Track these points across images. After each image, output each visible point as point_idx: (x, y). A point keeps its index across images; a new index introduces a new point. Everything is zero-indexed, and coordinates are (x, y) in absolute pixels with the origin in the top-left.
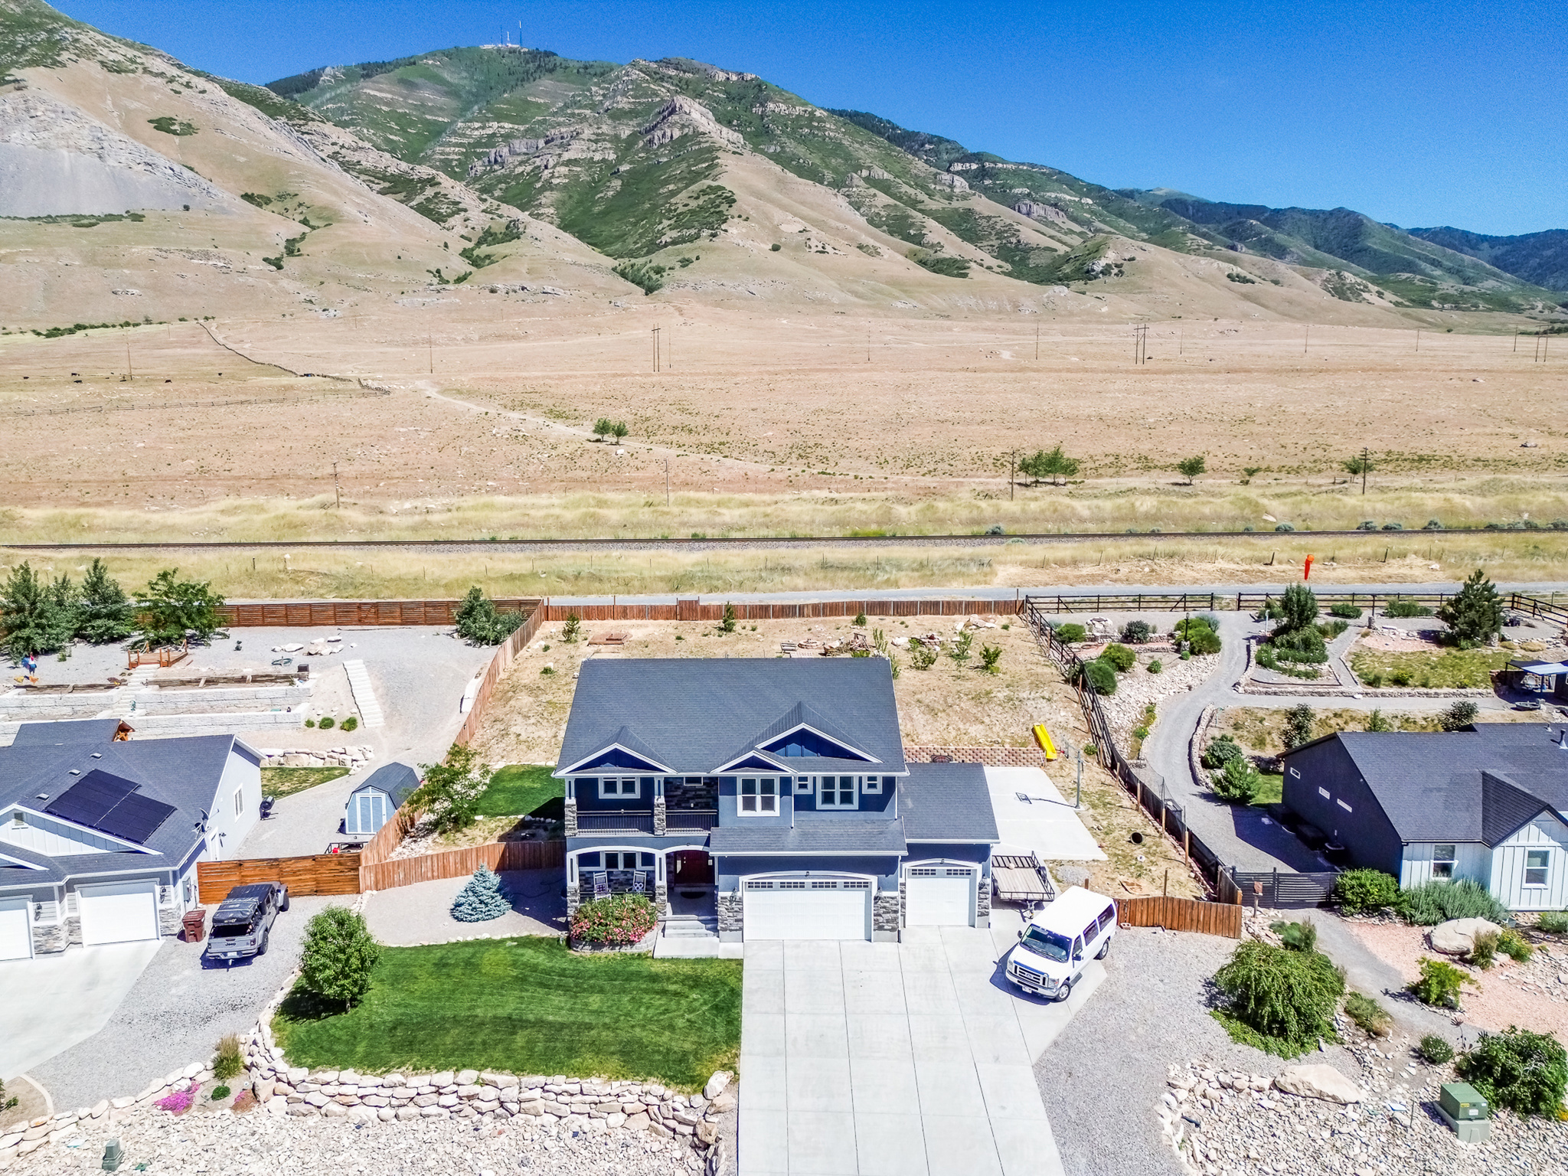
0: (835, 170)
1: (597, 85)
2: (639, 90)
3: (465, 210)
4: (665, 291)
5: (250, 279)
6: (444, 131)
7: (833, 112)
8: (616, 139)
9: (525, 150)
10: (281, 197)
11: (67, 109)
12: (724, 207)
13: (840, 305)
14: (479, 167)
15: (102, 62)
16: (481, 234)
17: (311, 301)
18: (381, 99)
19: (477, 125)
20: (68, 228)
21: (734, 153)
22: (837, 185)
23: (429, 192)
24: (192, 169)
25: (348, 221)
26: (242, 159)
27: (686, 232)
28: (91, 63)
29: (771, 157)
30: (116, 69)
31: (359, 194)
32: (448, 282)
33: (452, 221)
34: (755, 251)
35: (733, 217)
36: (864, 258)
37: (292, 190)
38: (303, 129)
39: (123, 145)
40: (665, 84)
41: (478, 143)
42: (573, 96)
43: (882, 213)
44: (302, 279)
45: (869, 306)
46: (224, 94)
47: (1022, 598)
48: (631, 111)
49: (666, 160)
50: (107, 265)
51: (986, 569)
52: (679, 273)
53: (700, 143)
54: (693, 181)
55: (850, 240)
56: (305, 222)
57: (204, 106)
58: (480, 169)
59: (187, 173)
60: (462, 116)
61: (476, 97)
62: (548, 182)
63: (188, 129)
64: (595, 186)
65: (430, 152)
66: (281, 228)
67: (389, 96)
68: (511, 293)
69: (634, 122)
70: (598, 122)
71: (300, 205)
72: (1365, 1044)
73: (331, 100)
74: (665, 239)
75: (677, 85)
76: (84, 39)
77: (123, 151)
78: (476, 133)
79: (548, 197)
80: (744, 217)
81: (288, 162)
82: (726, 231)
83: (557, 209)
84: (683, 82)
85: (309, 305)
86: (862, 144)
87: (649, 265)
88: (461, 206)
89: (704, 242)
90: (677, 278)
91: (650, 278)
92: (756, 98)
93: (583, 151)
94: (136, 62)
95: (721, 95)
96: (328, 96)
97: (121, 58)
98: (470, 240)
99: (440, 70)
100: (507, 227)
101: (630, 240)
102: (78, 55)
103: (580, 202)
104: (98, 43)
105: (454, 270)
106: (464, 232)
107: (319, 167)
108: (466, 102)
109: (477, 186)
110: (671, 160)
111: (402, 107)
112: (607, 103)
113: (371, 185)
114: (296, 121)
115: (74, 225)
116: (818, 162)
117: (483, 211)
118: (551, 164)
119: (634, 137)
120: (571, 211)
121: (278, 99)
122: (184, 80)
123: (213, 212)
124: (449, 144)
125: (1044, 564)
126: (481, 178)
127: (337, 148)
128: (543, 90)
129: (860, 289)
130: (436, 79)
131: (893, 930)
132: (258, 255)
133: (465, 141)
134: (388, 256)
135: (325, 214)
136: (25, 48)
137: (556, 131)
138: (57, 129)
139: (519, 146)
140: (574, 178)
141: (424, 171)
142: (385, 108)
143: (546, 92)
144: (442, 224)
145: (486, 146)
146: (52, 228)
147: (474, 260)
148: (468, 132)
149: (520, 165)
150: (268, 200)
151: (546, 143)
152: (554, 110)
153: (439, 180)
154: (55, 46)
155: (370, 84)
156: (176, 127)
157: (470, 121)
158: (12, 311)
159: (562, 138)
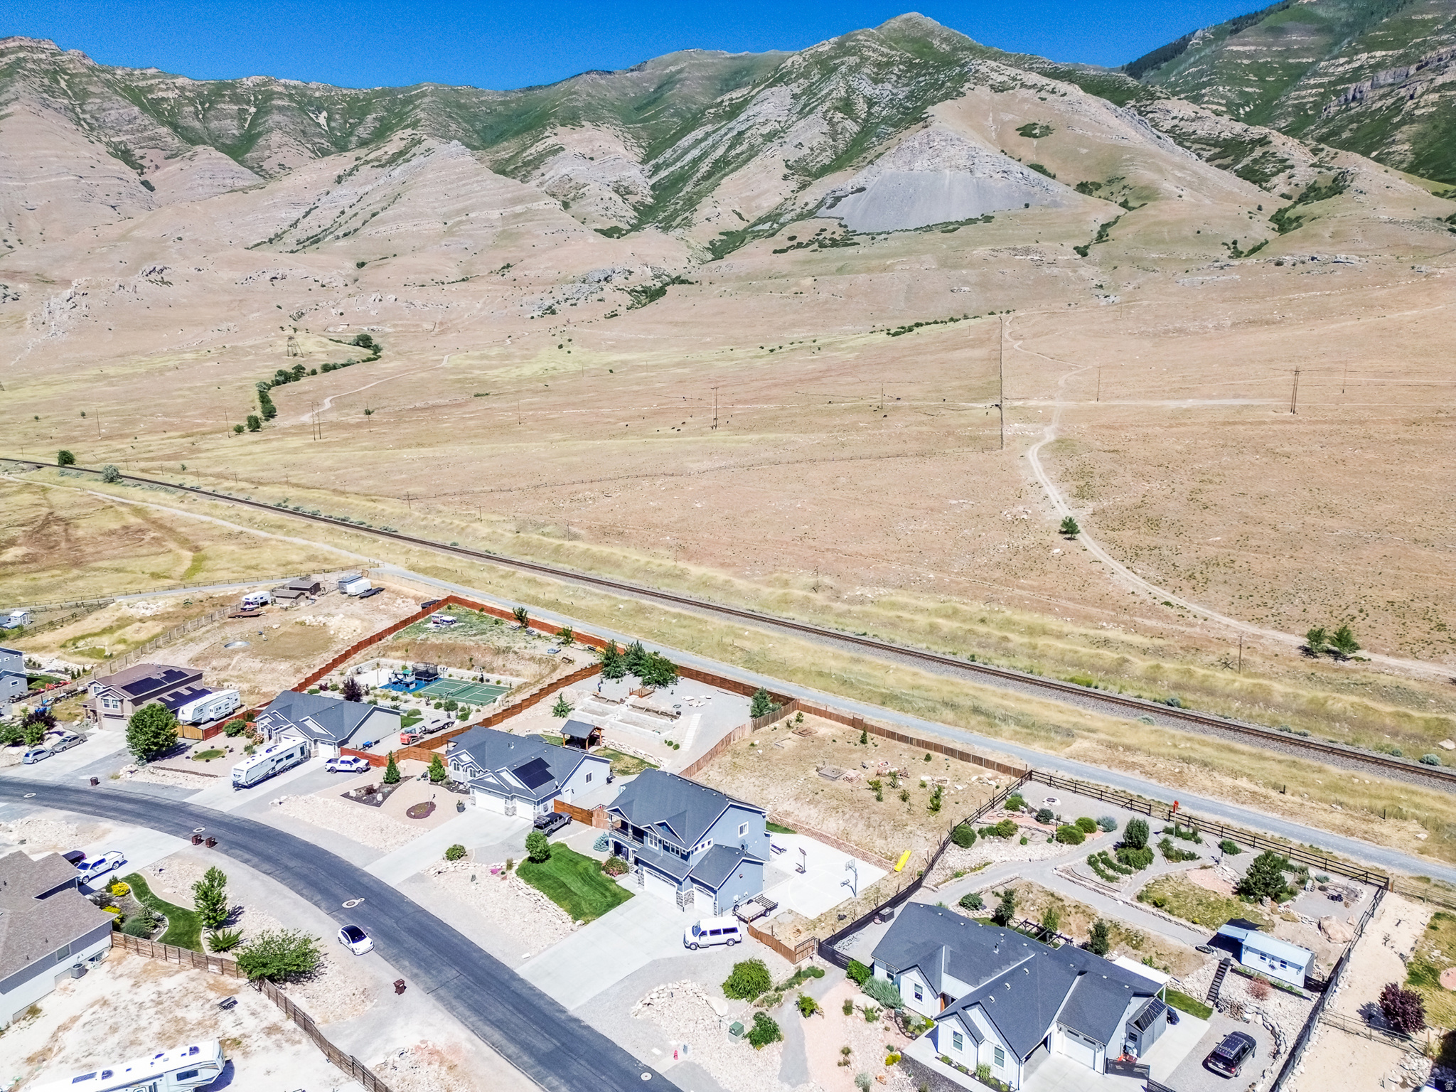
3: (1292, 167)
5: (1056, 271)
6: (1305, 73)
9: (1391, 81)
10: (1110, 182)
11: (955, 137)
14: (1334, 106)
15: (991, 86)
16: (1304, 191)
17: (1100, 288)
18: (1244, 52)
19: (1342, 60)
20: (938, 234)
23: (1258, 152)
25: (1163, 199)
26: (1084, 151)
28: (983, 88)
30: (999, 89)
31: (1184, 167)
32: (1241, 254)
33: (1275, 180)
37: (1120, 174)
38: (1149, 109)
39: (989, 159)
41: (1342, 80)
44: (1100, 265)
46: (1081, 93)
50: (955, 267)
56: (1124, 205)
57: (1063, 108)
58: (1333, 110)
59: (1034, 175)
60: (1328, 53)
61: (1350, 27)
62: (1410, 114)
63: (1047, 130)
65: (1283, 100)
66: (1099, 211)
67: (1253, 48)
68: (1297, 266)
71: (1125, 187)
73: (1194, 64)
76: (983, 68)
77: (988, 163)
78: (1341, 69)
79: (1407, 131)
81: (1124, 148)
83: (1414, 144)
85: (1097, 291)
88: (1288, 163)
94: (1016, 80)
96: (1192, 60)
97: (1006, 78)
98: (1289, 198)
99: (1316, 7)
100: (1335, 180)
102: (975, 83)
103: (1446, 131)
104: (992, 69)
105: (1254, 239)
106: (1285, 190)
107: (1151, 145)
108: (1338, 36)
109: (1318, 134)
111: (1265, 56)
113: (1202, 152)
114: (1144, 103)
115: (943, 232)
117: (1312, 165)
118: (1419, 91)
120: (1431, 144)
121: (1131, 82)
122: (1049, 88)
123: (1047, 207)
124: (1306, 87)
126: (1333, 118)
127: (1176, 122)
130: (1306, 18)
132: (1069, 246)
133: (1326, 80)
134: (1188, 232)
135: (1145, 193)
136: (943, 83)
137: (1434, 54)
138: (945, 155)
139: (1385, 77)
140: (1445, 105)
141: (1257, 131)
142: (1246, 62)
143: (1438, 6)
144: (1264, 185)
145: (1350, 81)
146: (927, 236)
147: (1283, 223)
148: (1331, 70)
149: (1380, 99)
150: (1098, 186)
151: (1418, 69)
152: (1440, 27)
153: (1271, 138)
154: (963, 78)
155: (1235, 40)
156: (1037, 131)
157: (1336, 57)
158: (882, 311)
159: (1440, 60)
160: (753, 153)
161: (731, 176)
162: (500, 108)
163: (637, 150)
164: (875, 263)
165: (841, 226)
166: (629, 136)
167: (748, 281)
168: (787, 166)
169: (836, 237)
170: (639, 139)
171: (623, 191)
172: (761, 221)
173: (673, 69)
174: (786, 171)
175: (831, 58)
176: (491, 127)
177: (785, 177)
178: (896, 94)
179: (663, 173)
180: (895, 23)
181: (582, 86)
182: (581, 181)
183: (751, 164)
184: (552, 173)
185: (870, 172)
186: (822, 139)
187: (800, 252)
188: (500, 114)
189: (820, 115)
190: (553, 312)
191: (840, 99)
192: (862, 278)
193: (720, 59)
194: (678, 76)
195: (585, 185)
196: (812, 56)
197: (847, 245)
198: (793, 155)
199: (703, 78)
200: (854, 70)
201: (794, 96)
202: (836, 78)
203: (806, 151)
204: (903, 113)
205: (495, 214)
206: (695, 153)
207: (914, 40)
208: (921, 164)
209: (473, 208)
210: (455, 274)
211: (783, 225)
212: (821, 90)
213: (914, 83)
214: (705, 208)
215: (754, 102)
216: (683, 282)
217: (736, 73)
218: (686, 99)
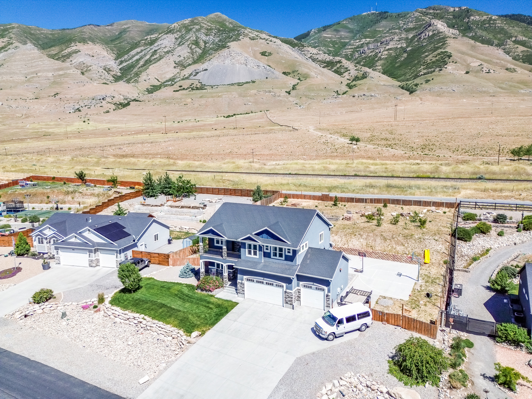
0: (499, 40)
1: (402, 20)
2: (418, 20)
3: (349, 70)
4: (418, 92)
5: (281, 98)
6: (347, 45)
7: (500, 16)
8: (407, 38)
9: (373, 47)
10: (293, 72)
11: (239, 52)
12: (446, 59)
13: (494, 93)
14: (357, 55)
15: (249, 38)
16: (354, 78)
17: (297, 104)
18: (328, 37)
19: (358, 41)
20: (236, 86)
21: (454, 38)
22: (499, 45)
23: (338, 65)
24: (270, 66)
25: (312, 78)
26: (284, 61)
27: (430, 70)
28: (247, 38)
29: (470, 38)
30: (252, 39)
31: (316, 69)
32: (340, 94)
33: (345, 74)
34: (457, 75)
35: (450, 62)
36: (508, 74)
37: (296, 69)
38: (302, 50)
39: (252, 61)
40: (428, 16)
41: (358, 47)
42: (393, 26)
43: (520, 54)
44: (295, 97)
45: (507, 93)
46: (280, 42)
47: (458, 202)
48: (414, 28)
49: (425, 44)
50: (244, 97)
51: (456, 190)
52: (424, 85)
53: (440, 36)
54: (435, 51)
55: (502, 66)
56: (299, 79)
57: (275, 47)
58: (357, 56)
59: (268, 67)
60: (353, 39)
61: (359, 31)
62: (380, 57)
63: (270, 54)
64: (397, 57)
65: (341, 52)
66: (291, 81)
67: (331, 36)
68: (360, 97)
69: (415, 32)
70: (400, 34)
71: (298, 74)
72: (446, 390)
73: (313, 40)
74: (422, 73)
75: (433, 16)
76: (246, 32)
77: (252, 62)
78: (357, 44)
79: (380, 63)
80: (455, 62)
81: (296, 61)
82: (446, 68)
83: (382, 67)
84: (436, 14)
85: (296, 105)
86: (514, 27)
87: (413, 84)
88: (348, 69)
89: (436, 73)
90: (423, 87)
91: (412, 88)
92: (466, 16)
93: (394, 45)
94: (258, 36)
95: (451, 17)
96: (312, 38)
97: (254, 36)
98: (350, 80)
99: (348, 24)
100: (363, 75)
101: (408, 75)
102: (244, 37)
103: (391, 63)
104: (249, 32)
105: (343, 91)
106: (348, 78)
107: (305, 61)
108: (355, 34)
109: (355, 62)
110: (427, 44)
111: (334, 39)
112: (405, 26)
113: (321, 65)
114: (301, 48)
115: (238, 86)
116: (491, 37)
117: (356, 70)
118: (382, 51)
119: (414, 37)
120: (387, 67)
121: (296, 41)
122: (270, 40)
123: (274, 78)
124: (348, 49)
125: (485, 190)
126: (357, 59)
127: (311, 55)
128: (383, 25)
129: (504, 86)
130: (345, 27)
131: (291, 304)
132: (284, 90)
133: (353, 47)
134: (322, 87)
135: (305, 76)
136: (232, 37)
137: (385, 39)
138: (236, 59)
139: (371, 46)
140: (390, 55)
141: (338, 59)
142: (329, 40)
143: (383, 26)
144: (341, 76)
145: (360, 48)
146: (232, 87)
147: (350, 87)
148: (355, 44)
149: (371, 53)
150: (289, 73)
151: (381, 44)
152: (385, 32)
153: (342, 61)
154: (239, 35)
155: (325, 33)
156: (267, 54)
157: (356, 40)
158: (219, 111)
159: (387, 41)
160: (161, 58)
161: (153, 65)
162: (50, 36)
163: (113, 55)
164: (214, 95)
165: (199, 82)
166: (109, 49)
167: (164, 101)
168: (175, 63)
169: (198, 86)
170: (113, 51)
171: (108, 70)
172: (167, 81)
173: (126, 26)
174: (175, 65)
175: (189, 26)
176: (47, 44)
177: (175, 67)
178: (215, 40)
179: (124, 64)
180: (212, 15)
181: (87, 29)
182: (89, 64)
183: (161, 61)
184: (75, 61)
185: (209, 63)
186: (188, 54)
187: (184, 92)
188: (50, 39)
189: (186, 45)
190: (80, 111)
191: (194, 40)
192: (210, 99)
193: (145, 24)
194: (128, 29)
195: (90, 66)
196: (181, 24)
197: (202, 89)
198: (178, 60)
199: (138, 31)
200: (198, 30)
201: (176, 38)
202: (191, 33)
203: (182, 58)
204: (218, 46)
205: (50, 74)
206: (137, 57)
207: (219, 22)
208: (227, 62)
209: (39, 71)
210: (32, 96)
211: (176, 83)
212: (186, 37)
213: (221, 36)
214: (143, 76)
215: (160, 39)
216: (137, 101)
217: (151, 30)
218: (132, 38)
